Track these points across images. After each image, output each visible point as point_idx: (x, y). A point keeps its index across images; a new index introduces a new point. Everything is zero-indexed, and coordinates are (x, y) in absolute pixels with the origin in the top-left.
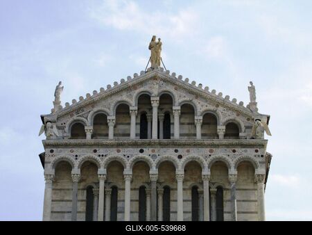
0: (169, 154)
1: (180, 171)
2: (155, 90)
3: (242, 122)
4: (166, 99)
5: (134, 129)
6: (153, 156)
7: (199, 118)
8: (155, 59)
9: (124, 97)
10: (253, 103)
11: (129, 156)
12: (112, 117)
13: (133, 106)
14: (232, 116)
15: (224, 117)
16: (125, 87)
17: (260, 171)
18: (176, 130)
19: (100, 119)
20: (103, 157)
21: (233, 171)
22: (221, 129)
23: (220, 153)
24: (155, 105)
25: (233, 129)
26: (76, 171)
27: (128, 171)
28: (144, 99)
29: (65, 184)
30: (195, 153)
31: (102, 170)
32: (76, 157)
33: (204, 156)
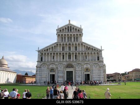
0: (71, 33)
1: (72, 35)
2: (69, 26)
3: (80, 30)
4: (71, 27)
5: (67, 30)
6: (69, 34)
7: (75, 29)
8: (69, 22)
9: (66, 27)
10: (81, 27)
11: (67, 34)
12: (64, 29)
13: (67, 28)
14: (78, 29)
15: (77, 29)
16: (66, 26)
17: (82, 35)
18: (72, 31)
19: (63, 29)
20: (63, 34)
21: (79, 35)
22: (77, 30)
23: (77, 33)
24: (69, 28)
25: (79, 30)
26: (60, 36)
27: (66, 35)
28: (68, 27)
29: (59, 37)
30: (74, 33)
31: (63, 35)
32: (60, 34)
33: (75, 34)
